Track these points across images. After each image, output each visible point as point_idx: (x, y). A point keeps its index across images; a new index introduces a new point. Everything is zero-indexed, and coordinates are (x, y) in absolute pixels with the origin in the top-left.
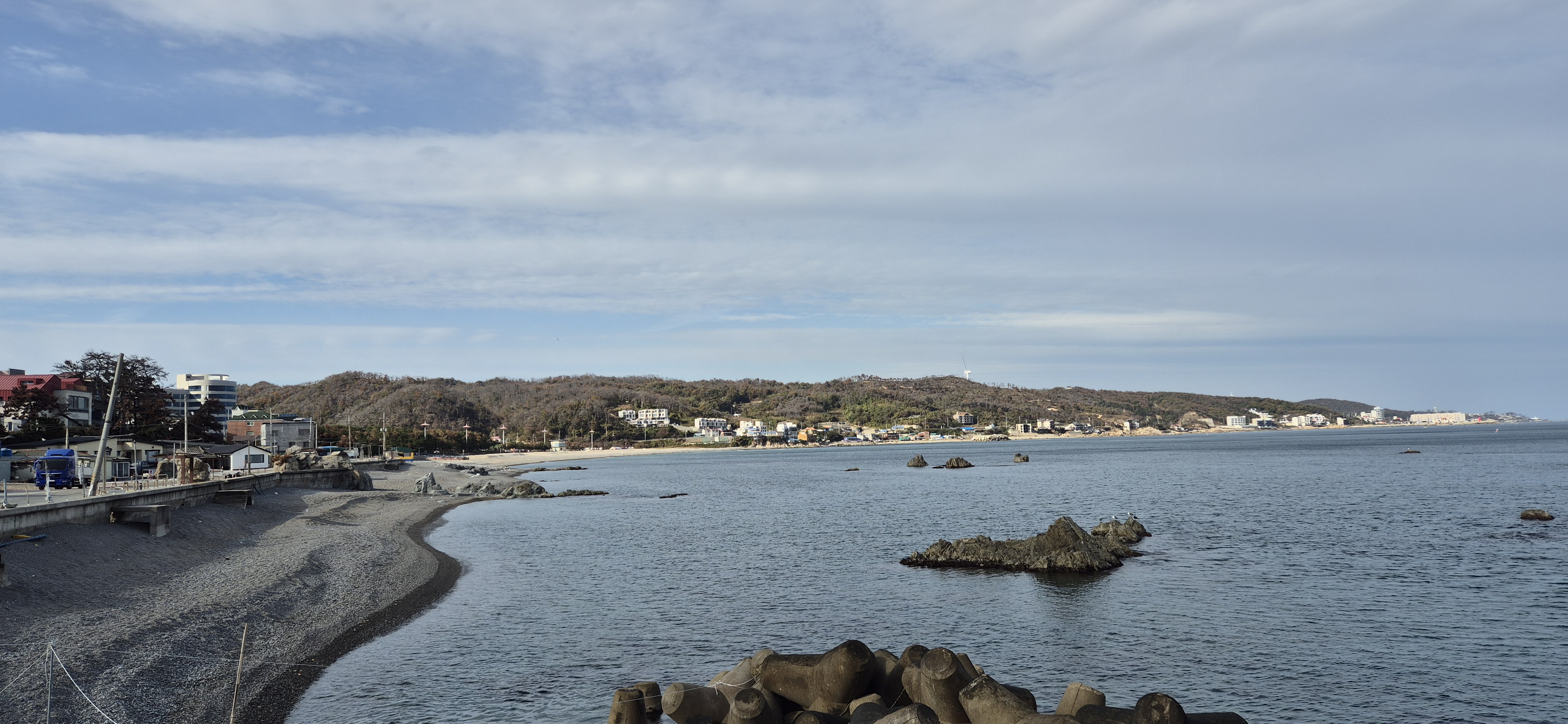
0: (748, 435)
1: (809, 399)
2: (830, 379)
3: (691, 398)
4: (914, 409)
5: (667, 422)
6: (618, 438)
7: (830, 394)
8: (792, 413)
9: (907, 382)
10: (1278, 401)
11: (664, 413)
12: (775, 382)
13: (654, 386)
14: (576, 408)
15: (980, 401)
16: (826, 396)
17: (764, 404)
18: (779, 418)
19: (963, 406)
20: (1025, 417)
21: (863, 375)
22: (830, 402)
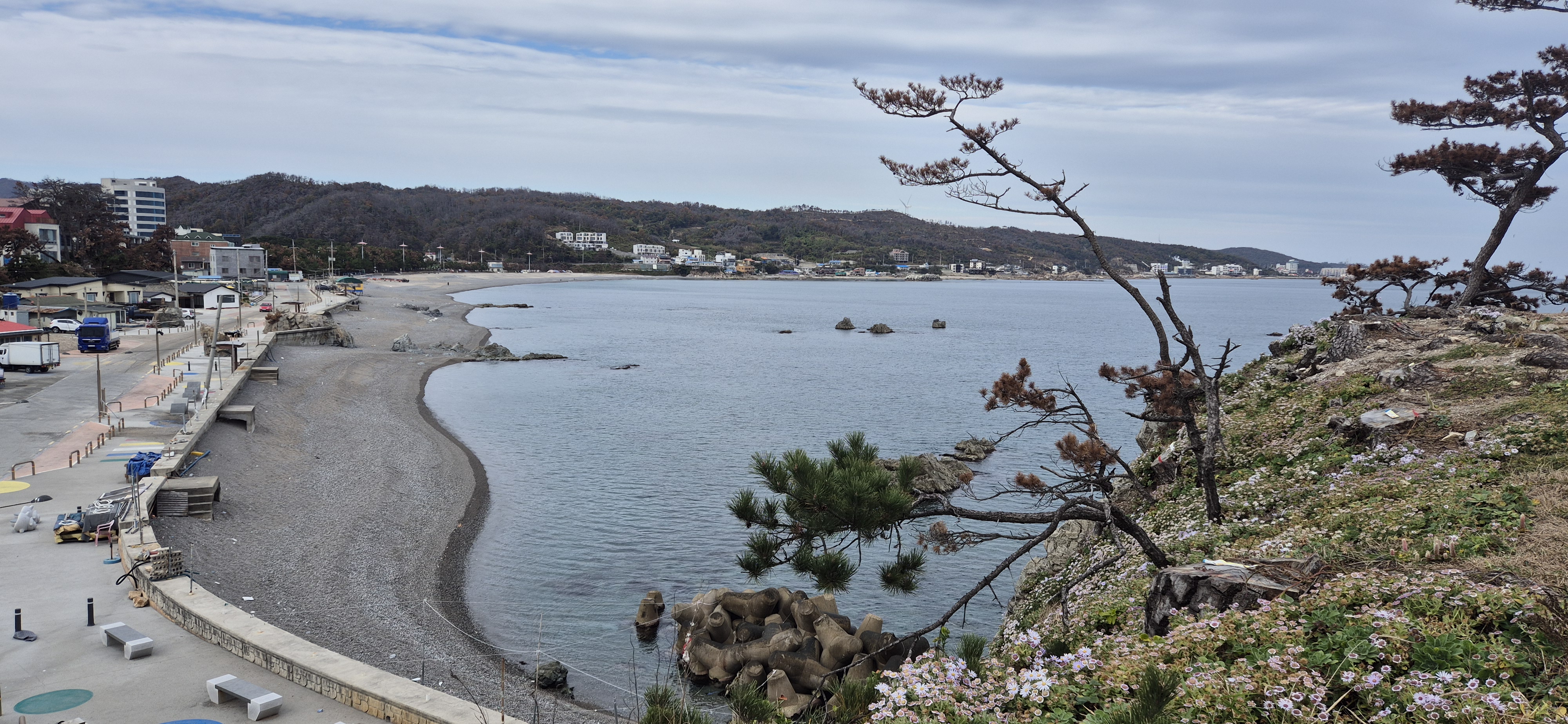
0: (687, 264)
1: (749, 229)
2: (770, 208)
3: (630, 221)
4: (851, 244)
5: (605, 246)
6: (555, 260)
7: (770, 224)
8: (731, 242)
9: (847, 215)
10: (1201, 249)
11: (604, 236)
12: (715, 207)
13: (591, 206)
14: (514, 226)
15: (917, 238)
16: (765, 225)
17: (702, 230)
18: (718, 247)
19: (900, 242)
20: (958, 257)
21: (804, 206)
22: (769, 232)
